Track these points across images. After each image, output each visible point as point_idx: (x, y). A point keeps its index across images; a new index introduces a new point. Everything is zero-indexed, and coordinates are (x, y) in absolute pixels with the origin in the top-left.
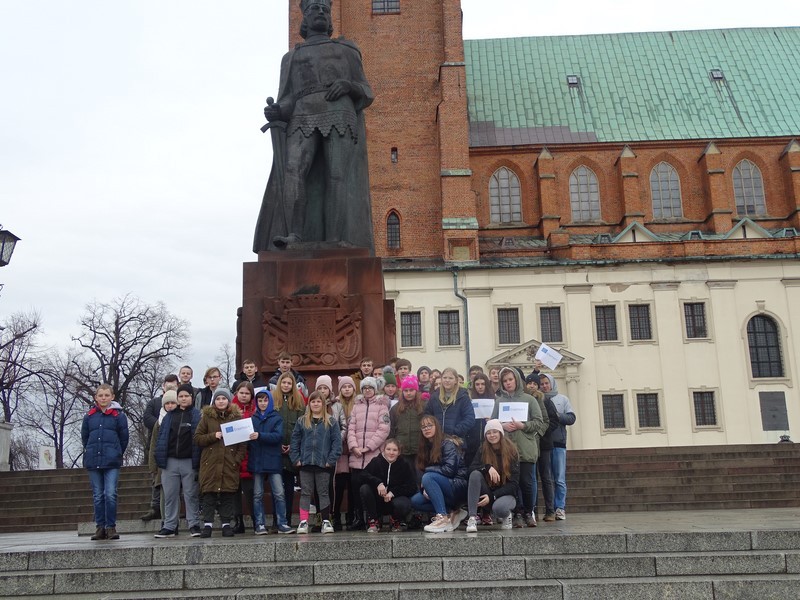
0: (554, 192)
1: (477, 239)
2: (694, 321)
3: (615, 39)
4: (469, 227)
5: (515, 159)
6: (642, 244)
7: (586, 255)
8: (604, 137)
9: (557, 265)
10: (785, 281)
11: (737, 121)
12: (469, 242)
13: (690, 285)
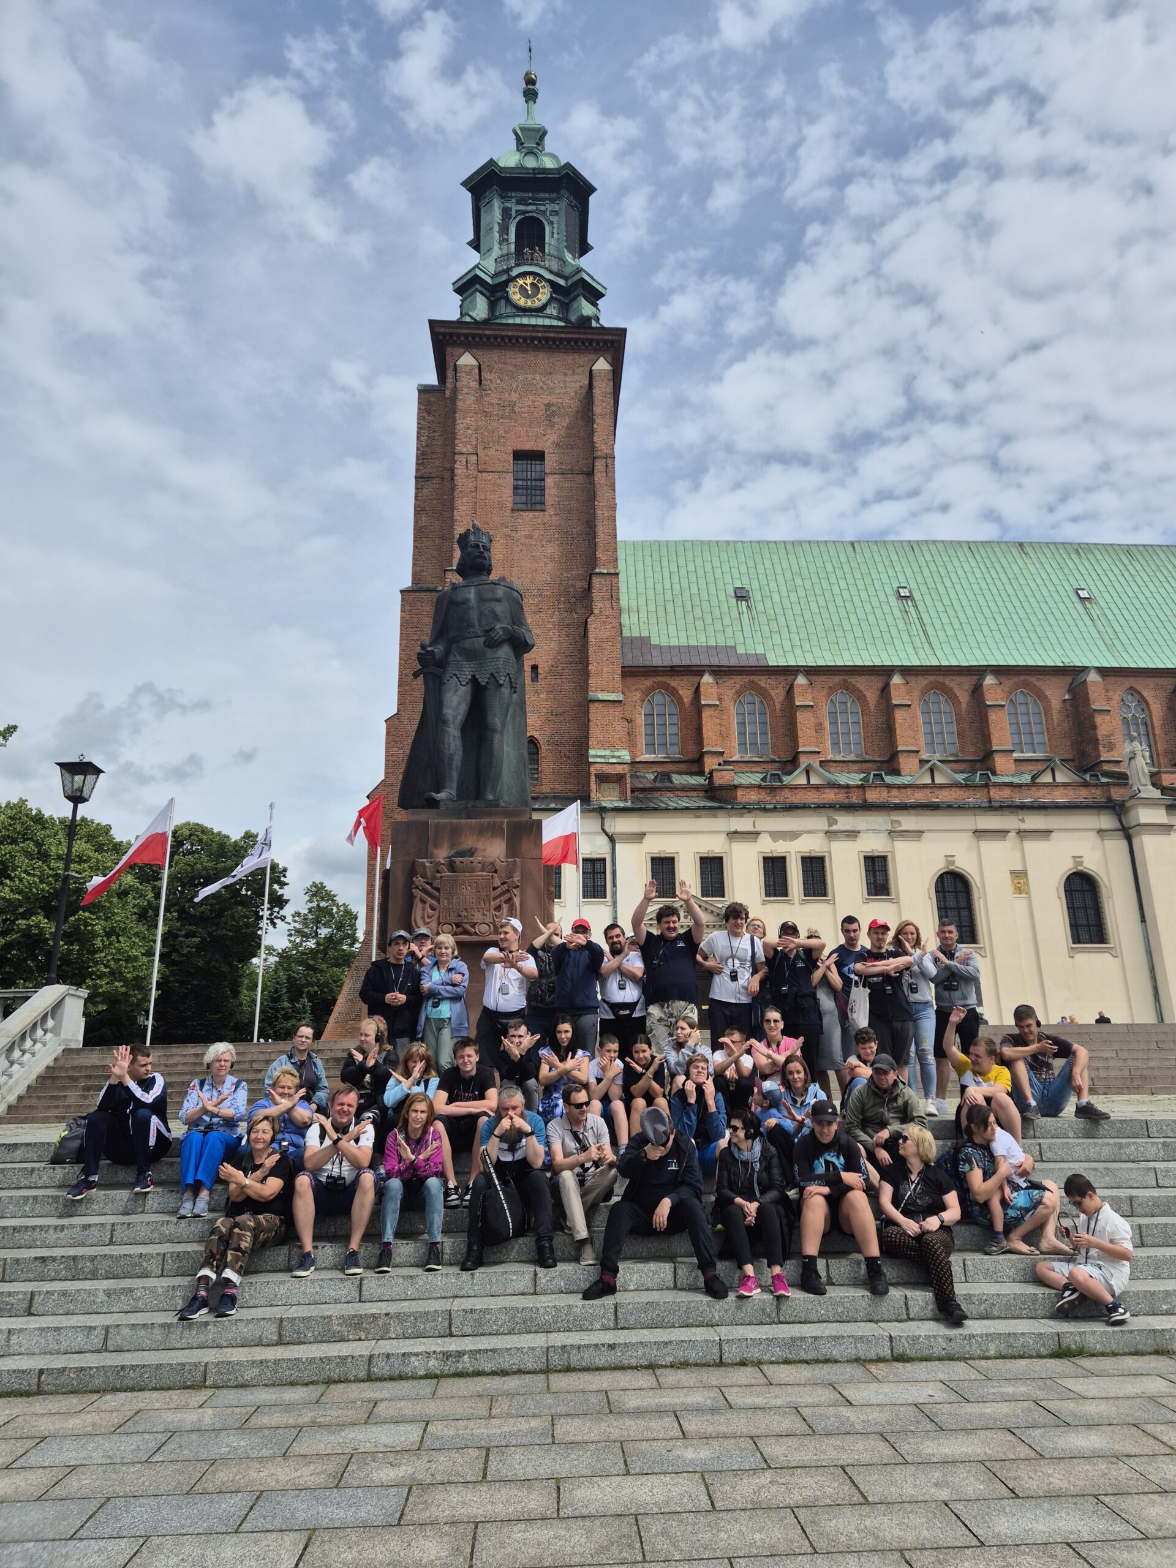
0: (718, 721)
1: (628, 775)
2: (875, 876)
3: (789, 547)
4: (619, 761)
5: (674, 682)
6: (817, 787)
7: (754, 798)
8: (774, 660)
9: (720, 808)
10: (979, 834)
11: (926, 646)
12: (619, 778)
13: (871, 835)
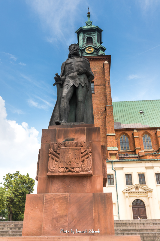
0: (139, 141)
1: (118, 153)
4: (115, 150)
5: (127, 132)
7: (151, 158)
9: (143, 160)
12: (115, 154)
